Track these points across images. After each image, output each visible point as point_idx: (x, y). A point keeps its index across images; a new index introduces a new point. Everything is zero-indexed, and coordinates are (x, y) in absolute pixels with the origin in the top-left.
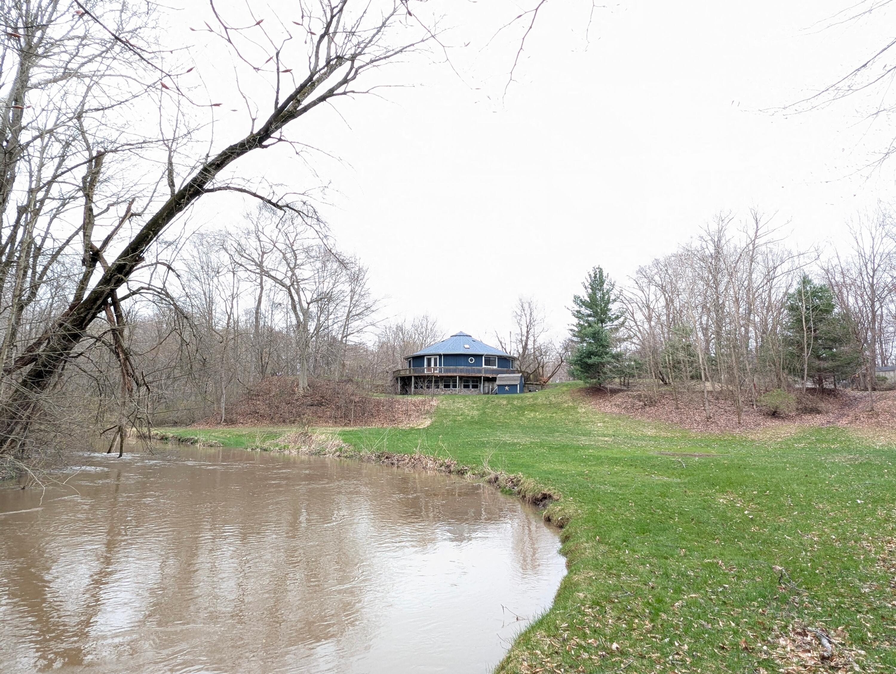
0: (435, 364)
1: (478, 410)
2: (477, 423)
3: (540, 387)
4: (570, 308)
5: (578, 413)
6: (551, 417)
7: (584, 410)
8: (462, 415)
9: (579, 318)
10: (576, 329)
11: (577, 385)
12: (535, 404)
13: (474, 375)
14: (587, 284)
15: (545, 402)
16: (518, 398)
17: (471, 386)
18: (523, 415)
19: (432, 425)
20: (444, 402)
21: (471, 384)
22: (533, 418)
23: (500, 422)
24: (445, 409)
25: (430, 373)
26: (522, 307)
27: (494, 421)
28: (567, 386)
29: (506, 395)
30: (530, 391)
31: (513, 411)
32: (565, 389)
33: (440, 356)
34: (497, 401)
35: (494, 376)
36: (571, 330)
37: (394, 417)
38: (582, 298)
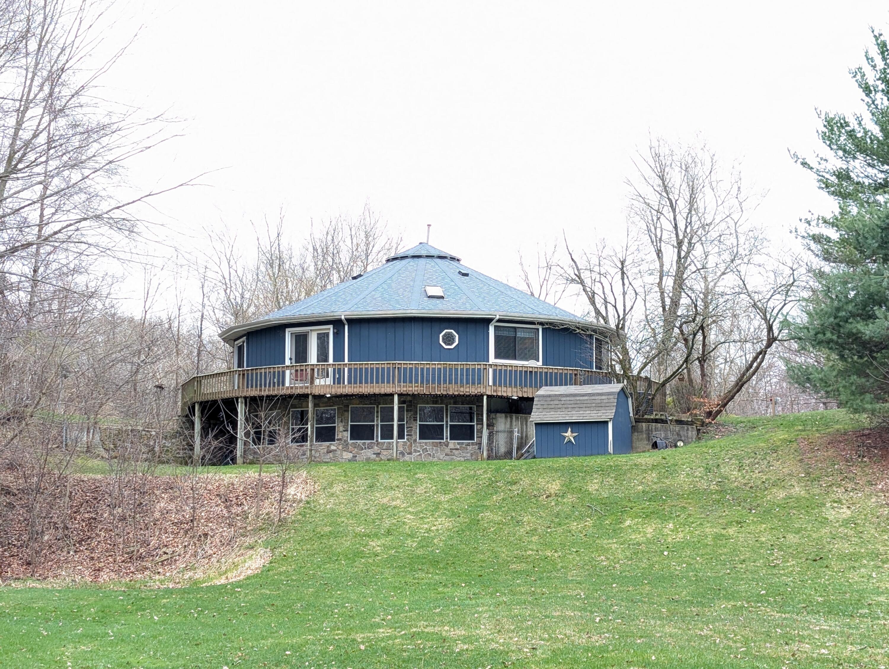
0: (323, 356)
1: (454, 514)
2: (434, 563)
3: (692, 433)
4: (813, 163)
5: (825, 522)
6: (718, 537)
7: (846, 513)
8: (389, 532)
9: (844, 196)
10: (834, 234)
11: (826, 423)
12: (665, 491)
13: (453, 390)
14: (871, 77)
15: (702, 485)
16: (603, 471)
17: (447, 433)
18: (616, 532)
19: (266, 570)
20: (337, 488)
21: (447, 423)
22: (649, 542)
23: (520, 559)
24: (333, 514)
25: (300, 387)
26: (662, 178)
27: (504, 553)
28: (791, 424)
29: (563, 462)
30: (655, 446)
31: (581, 518)
32: (782, 435)
33: (337, 323)
34: (526, 482)
35: (527, 393)
36: (817, 239)
37: (146, 543)
38: (853, 124)
